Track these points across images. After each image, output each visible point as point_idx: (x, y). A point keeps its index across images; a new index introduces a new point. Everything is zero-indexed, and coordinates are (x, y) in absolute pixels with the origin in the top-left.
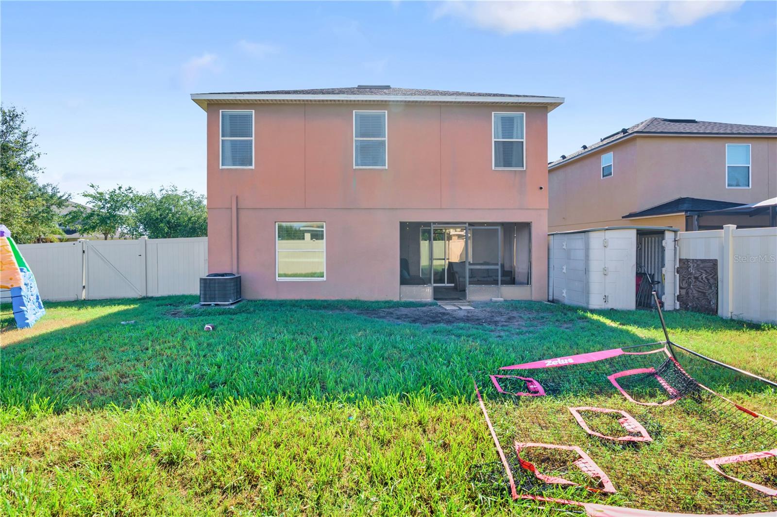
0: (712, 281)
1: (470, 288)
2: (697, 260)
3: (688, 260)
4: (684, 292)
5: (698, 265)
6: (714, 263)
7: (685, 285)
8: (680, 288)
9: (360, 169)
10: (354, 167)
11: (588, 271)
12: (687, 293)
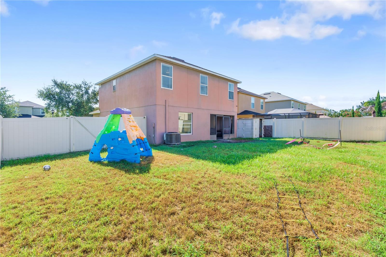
0: (271, 130)
1: (224, 135)
2: (268, 126)
3: (266, 126)
4: (265, 133)
5: (268, 127)
6: (272, 126)
7: (265, 132)
8: (264, 132)
9: (202, 95)
10: (200, 94)
11: (253, 129)
12: (266, 133)
